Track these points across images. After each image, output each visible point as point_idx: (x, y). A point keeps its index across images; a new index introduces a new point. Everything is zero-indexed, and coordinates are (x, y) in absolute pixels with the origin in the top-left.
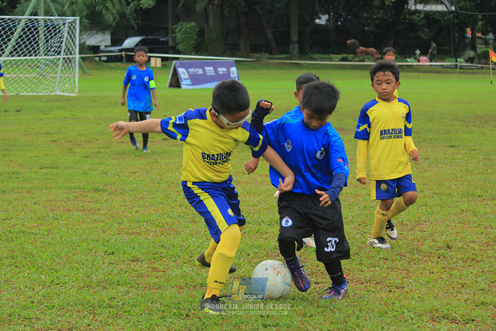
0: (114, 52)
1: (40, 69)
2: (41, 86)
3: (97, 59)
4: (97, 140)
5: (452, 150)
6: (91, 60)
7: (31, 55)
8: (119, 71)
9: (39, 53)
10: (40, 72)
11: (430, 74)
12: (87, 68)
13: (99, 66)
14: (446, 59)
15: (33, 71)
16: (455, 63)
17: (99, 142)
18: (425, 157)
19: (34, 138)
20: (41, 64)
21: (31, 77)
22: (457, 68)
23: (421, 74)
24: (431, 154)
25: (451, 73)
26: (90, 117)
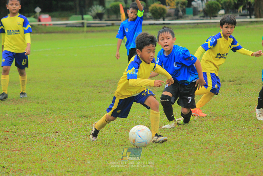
5: (83, 121)
11: (53, 34)
14: (70, 16)
16: (81, 21)
18: (54, 130)
22: (83, 26)
23: (43, 35)
24: (61, 127)
25: (77, 32)
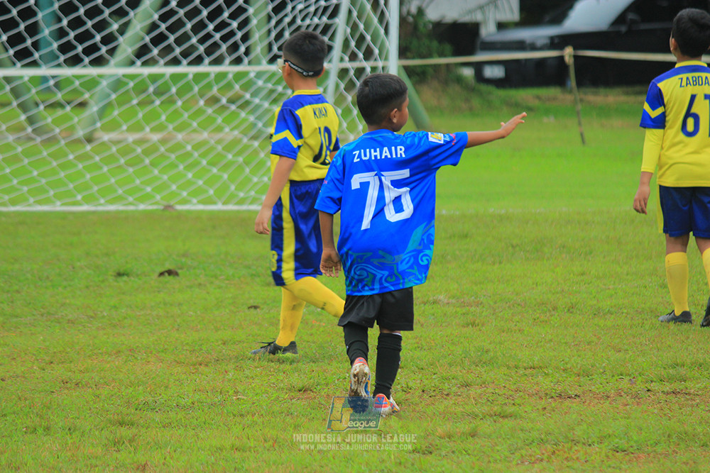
0: (533, 47)
1: (253, 111)
2: (255, 179)
3: (468, 73)
4: (467, 385)
6: (446, 77)
7: (218, 61)
8: (549, 120)
9: (247, 53)
10: (254, 125)
12: (430, 110)
13: (476, 102)
15: (226, 121)
17: (474, 391)
19: (230, 376)
20: (254, 95)
21: (219, 142)
26: (442, 297)
